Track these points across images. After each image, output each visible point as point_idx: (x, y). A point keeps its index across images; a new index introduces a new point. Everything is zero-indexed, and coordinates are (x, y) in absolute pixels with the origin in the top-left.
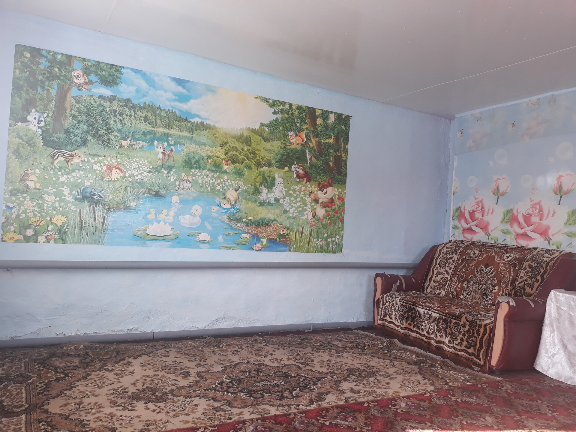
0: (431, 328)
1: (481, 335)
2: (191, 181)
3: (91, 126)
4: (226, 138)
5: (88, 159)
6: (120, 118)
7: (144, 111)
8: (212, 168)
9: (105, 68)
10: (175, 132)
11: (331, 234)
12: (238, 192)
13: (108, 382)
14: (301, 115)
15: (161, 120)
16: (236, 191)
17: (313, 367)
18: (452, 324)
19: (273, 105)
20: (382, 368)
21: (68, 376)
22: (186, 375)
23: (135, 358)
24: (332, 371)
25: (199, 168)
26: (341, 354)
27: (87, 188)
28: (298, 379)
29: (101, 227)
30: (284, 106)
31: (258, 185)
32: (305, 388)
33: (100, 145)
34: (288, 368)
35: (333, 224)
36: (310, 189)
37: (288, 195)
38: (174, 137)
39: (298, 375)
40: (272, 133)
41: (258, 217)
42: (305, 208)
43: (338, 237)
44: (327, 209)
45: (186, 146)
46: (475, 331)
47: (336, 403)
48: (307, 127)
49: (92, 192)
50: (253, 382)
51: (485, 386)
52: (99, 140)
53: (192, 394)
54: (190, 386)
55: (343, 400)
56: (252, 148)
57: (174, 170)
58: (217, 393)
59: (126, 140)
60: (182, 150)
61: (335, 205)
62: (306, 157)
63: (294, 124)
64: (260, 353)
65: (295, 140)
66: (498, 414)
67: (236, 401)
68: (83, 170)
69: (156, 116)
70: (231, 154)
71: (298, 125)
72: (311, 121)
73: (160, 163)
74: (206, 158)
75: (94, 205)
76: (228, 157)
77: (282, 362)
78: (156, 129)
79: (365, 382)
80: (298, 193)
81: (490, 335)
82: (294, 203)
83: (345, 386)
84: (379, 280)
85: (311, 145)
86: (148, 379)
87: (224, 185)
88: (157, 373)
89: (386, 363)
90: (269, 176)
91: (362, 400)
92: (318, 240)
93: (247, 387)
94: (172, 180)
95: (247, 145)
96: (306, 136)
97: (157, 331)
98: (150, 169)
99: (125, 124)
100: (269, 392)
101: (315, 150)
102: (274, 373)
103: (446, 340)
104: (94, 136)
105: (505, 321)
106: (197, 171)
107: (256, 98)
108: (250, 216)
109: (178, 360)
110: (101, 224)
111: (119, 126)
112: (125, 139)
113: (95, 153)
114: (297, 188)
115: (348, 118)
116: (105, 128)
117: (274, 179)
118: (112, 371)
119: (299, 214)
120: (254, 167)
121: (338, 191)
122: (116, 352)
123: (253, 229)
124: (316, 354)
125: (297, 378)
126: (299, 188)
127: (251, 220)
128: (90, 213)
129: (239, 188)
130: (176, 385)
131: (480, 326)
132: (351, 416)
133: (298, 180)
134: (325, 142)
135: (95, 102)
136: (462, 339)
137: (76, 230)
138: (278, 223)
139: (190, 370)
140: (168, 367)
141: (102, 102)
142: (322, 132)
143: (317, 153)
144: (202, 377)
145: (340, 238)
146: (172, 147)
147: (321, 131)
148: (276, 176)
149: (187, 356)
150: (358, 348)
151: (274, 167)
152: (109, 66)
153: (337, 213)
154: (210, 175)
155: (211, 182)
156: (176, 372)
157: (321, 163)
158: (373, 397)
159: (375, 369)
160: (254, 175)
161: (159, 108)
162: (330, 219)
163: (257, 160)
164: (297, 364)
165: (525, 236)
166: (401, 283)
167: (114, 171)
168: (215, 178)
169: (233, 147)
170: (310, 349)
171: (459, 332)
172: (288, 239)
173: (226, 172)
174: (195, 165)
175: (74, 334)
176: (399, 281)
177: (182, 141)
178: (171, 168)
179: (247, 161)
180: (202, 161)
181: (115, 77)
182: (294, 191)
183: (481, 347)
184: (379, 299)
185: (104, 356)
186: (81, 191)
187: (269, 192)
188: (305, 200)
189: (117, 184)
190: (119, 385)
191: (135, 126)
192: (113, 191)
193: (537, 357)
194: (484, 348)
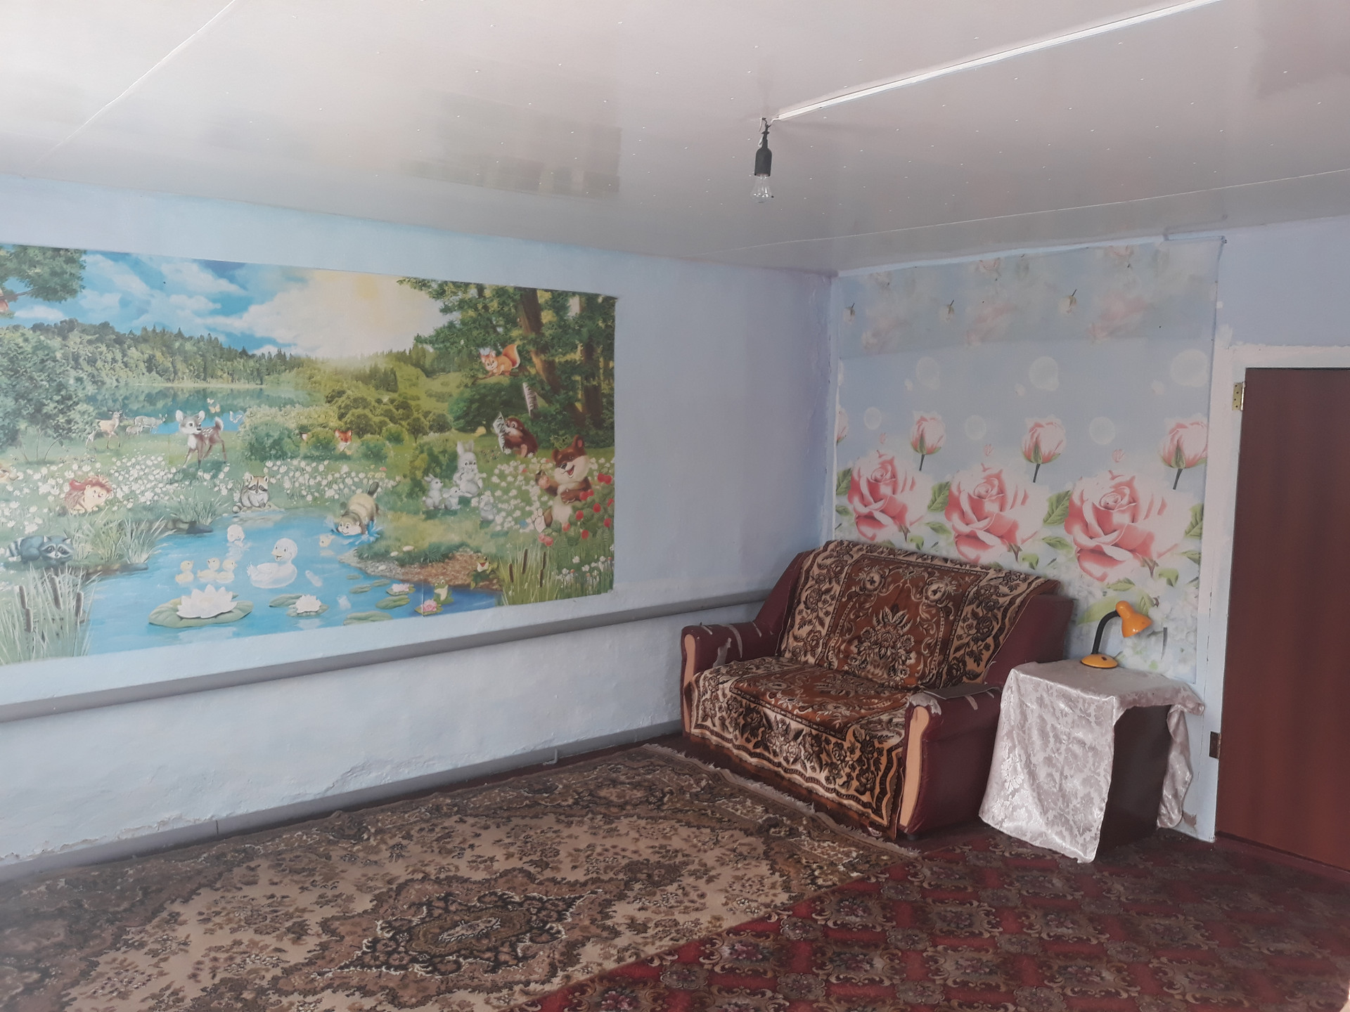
0: (790, 751)
1: (882, 771)
2: (266, 487)
3: (23, 397)
4: (338, 382)
5: (25, 473)
6: (89, 369)
7: (143, 346)
8: (313, 452)
9: (40, 258)
10: (220, 386)
11: (587, 555)
12: (375, 495)
13: (139, 977)
14: (506, 309)
15: (185, 361)
16: (371, 493)
17: (557, 869)
18: (832, 746)
19: (440, 293)
20: (693, 852)
21: (50, 976)
22: (299, 932)
23: (186, 900)
24: (595, 875)
25: (282, 456)
26: (614, 826)
27: (32, 537)
28: (528, 910)
29: (73, 617)
30: (465, 292)
31: (419, 474)
32: (542, 930)
33: (51, 439)
34: (507, 882)
35: (590, 534)
36: (537, 468)
37: (488, 485)
38: (219, 395)
39: (528, 898)
40: (442, 355)
41: (425, 544)
42: (528, 508)
43: (602, 559)
44: (578, 504)
45: (248, 413)
46: (872, 761)
47: (600, 965)
48: (521, 332)
49: (42, 544)
50: (437, 931)
51: (883, 877)
52: (47, 427)
53: (316, 984)
54: (310, 963)
55: (613, 955)
56: (400, 395)
57: (226, 469)
58: (366, 973)
59: (110, 418)
60: (241, 423)
61: (592, 494)
62: (524, 399)
63: (491, 331)
64: (449, 846)
65: (495, 364)
66: (897, 948)
67: (405, 987)
68: (17, 499)
69: (172, 354)
70: (353, 415)
71: (500, 330)
72: (528, 318)
73: (192, 458)
74: (297, 431)
75: (52, 572)
76: (346, 423)
77: (496, 866)
78: (176, 385)
79: (658, 897)
80: (510, 479)
81: (898, 771)
82: (503, 502)
83: (622, 912)
84: (690, 642)
85: (533, 371)
86: (222, 956)
87: (342, 486)
88: (238, 936)
89: (703, 838)
90: (444, 452)
91: (651, 950)
92: (560, 573)
93: (425, 948)
94: (224, 492)
95: (387, 390)
96: (520, 352)
97: (224, 815)
98: (171, 476)
99: (103, 383)
100: (471, 955)
101: (541, 382)
102: (479, 900)
103: (822, 776)
104: (32, 419)
105: (923, 743)
106: (279, 463)
107: (401, 282)
108: (407, 544)
109: (279, 891)
110: (73, 612)
111: (91, 389)
112: (106, 416)
113: (41, 457)
114: (507, 468)
115: (610, 302)
116: (57, 398)
117: (454, 457)
118: (142, 945)
119: (516, 523)
120: (406, 436)
121: (597, 462)
122: (140, 889)
123: (416, 572)
124: (566, 832)
125: (526, 906)
126: (512, 469)
127: (409, 552)
128: (44, 592)
129: (377, 486)
130: (282, 965)
131: (880, 752)
132: (627, 997)
133: (508, 451)
134: (563, 360)
135: (26, 340)
136: (849, 775)
137: (17, 634)
138: (472, 549)
139: (306, 916)
140: (259, 915)
141: (42, 338)
142: (555, 341)
143: (548, 388)
144: (333, 933)
145: (606, 561)
146: (217, 419)
147: (552, 339)
148: (460, 449)
149: (296, 877)
150: (650, 803)
151: (453, 430)
152: (49, 254)
153: (597, 510)
154: (309, 469)
155: (312, 482)
156: (278, 925)
157: (558, 406)
158: (672, 939)
159: (680, 859)
160: (408, 456)
161: (180, 335)
162: (583, 524)
163: (414, 420)
164: (526, 867)
165: (972, 538)
166: (734, 643)
167: (89, 491)
168: (320, 474)
169: (355, 400)
170: (552, 817)
171: (843, 761)
172: (495, 581)
173: (344, 457)
174: (273, 452)
175: (38, 851)
176: (730, 640)
177: (240, 402)
178: (220, 467)
179: (391, 425)
180: (289, 440)
181: (67, 276)
182: (502, 476)
183: (883, 792)
184: (690, 684)
185: (118, 906)
186: (16, 546)
187: (445, 486)
188: (527, 492)
189: (100, 520)
190: (163, 982)
191: (127, 384)
192: (91, 535)
193: (985, 797)
194: (888, 795)
